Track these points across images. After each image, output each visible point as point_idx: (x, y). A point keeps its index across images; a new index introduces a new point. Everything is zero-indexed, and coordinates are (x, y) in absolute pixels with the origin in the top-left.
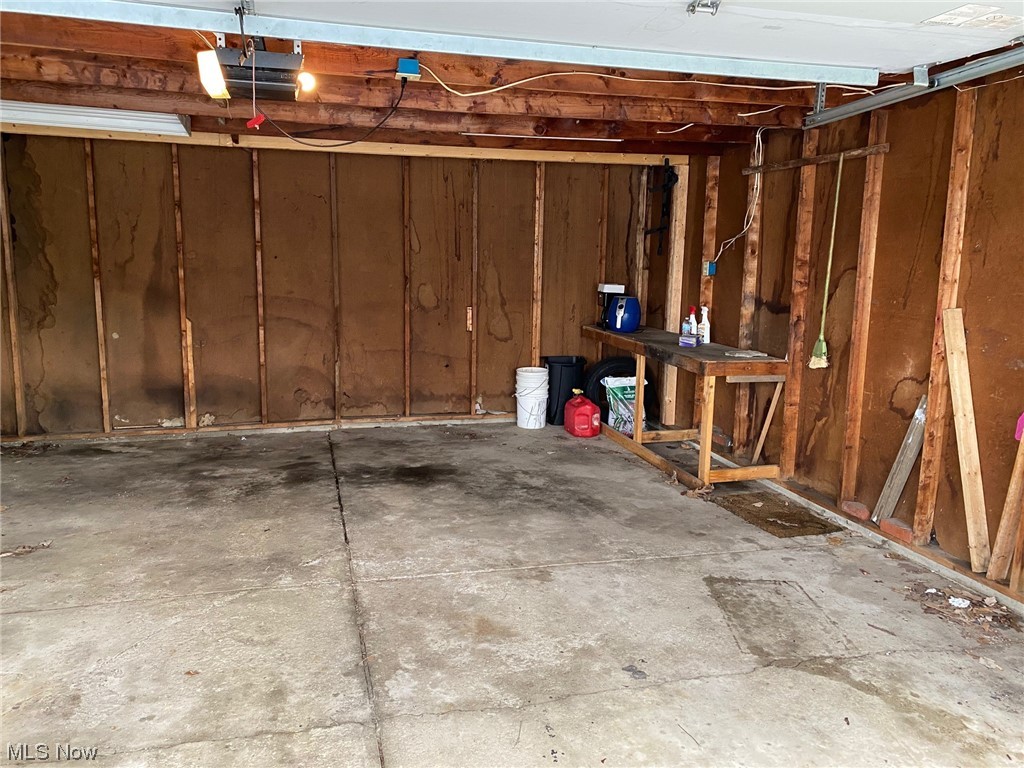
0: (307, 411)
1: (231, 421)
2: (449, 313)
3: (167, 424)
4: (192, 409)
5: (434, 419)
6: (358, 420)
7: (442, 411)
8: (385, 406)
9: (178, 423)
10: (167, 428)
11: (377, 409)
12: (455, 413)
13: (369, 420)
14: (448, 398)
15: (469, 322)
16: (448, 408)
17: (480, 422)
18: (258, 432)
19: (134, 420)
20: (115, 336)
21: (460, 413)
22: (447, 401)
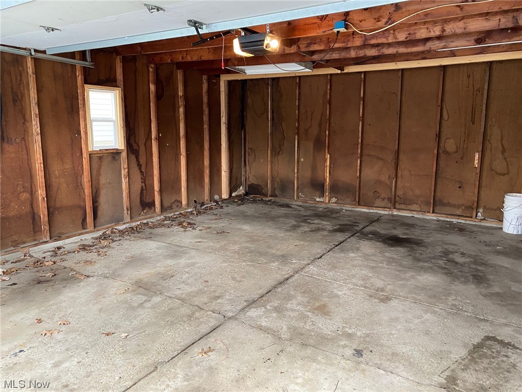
0: (378, 202)
1: (344, 202)
2: (464, 157)
3: (318, 199)
4: (327, 194)
5: (448, 218)
6: (403, 211)
7: (455, 214)
8: (420, 206)
9: (321, 200)
10: (318, 201)
11: (414, 207)
12: (463, 216)
13: (408, 212)
14: (458, 207)
15: (476, 162)
16: (459, 212)
17: (478, 224)
18: (353, 209)
19: (306, 196)
20: (302, 160)
21: (466, 217)
22: (458, 208)
